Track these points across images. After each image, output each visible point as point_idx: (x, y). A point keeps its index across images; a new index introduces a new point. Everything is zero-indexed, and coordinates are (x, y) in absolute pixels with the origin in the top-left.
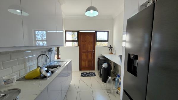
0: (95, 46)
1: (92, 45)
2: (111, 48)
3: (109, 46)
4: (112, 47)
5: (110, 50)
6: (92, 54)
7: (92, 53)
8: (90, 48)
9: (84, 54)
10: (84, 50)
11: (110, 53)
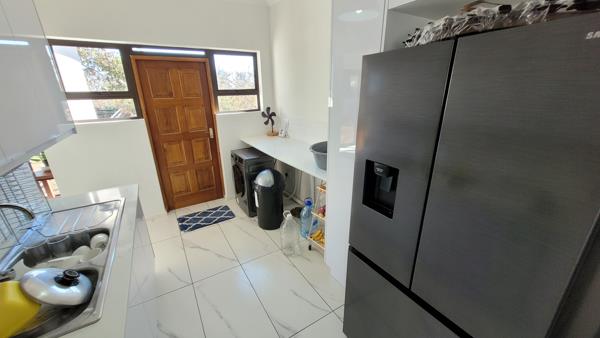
0: (215, 112)
1: (202, 111)
2: (269, 115)
3: (263, 109)
4: (274, 114)
5: (266, 123)
6: (205, 145)
7: (205, 141)
8: (192, 120)
9: (175, 147)
10: (171, 131)
11: (269, 135)
